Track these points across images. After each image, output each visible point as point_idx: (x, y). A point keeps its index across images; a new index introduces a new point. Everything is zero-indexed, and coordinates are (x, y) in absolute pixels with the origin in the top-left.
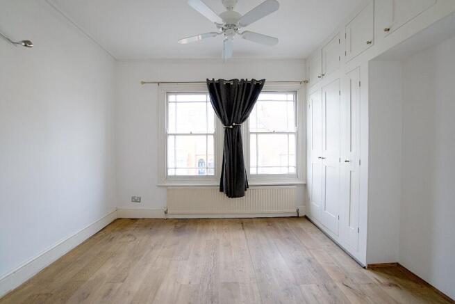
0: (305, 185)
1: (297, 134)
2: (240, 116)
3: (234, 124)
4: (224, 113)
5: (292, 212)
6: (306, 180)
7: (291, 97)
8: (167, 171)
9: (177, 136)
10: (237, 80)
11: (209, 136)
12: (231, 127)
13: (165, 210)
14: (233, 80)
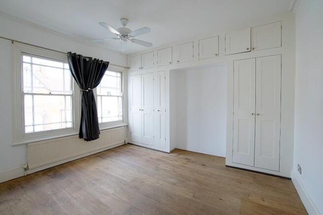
0: (127, 126)
1: (123, 97)
2: (93, 84)
3: (89, 89)
4: (82, 80)
5: (121, 142)
6: (128, 122)
7: (119, 75)
8: (24, 129)
9: (34, 96)
10: (91, 58)
11: (67, 97)
12: (87, 91)
13: (26, 167)
14: (89, 58)
